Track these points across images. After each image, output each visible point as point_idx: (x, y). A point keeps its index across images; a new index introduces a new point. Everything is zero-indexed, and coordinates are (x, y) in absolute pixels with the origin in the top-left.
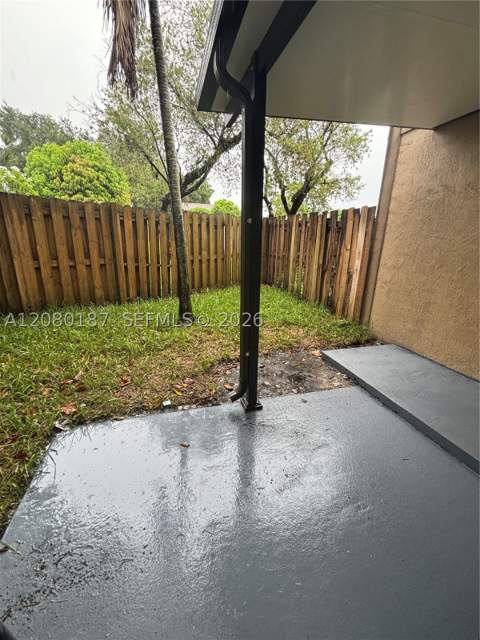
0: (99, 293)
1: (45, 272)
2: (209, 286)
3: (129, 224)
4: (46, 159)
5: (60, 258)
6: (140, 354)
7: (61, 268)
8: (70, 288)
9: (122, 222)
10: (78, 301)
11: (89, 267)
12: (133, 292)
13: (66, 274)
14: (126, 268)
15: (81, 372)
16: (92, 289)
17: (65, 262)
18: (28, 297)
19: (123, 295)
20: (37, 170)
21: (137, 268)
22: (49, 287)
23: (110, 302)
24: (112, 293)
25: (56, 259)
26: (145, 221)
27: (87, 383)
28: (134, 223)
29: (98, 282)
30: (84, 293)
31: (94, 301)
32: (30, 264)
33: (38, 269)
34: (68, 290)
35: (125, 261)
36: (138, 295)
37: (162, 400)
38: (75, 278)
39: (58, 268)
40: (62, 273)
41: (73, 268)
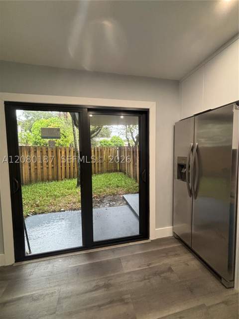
0: (50, 177)
1: (32, 170)
2: (95, 174)
3: (63, 152)
4: (40, 125)
5: (38, 165)
6: (59, 197)
7: (38, 168)
8: (40, 176)
9: (61, 152)
10: (43, 180)
11: (48, 168)
12: (63, 177)
13: (39, 171)
14: (61, 168)
15: (38, 202)
16: (48, 175)
17: (39, 166)
18: (25, 179)
19: (60, 178)
20: (36, 129)
21: (65, 168)
22: (33, 175)
23: (54, 180)
24: (55, 177)
25: (37, 165)
26: (70, 151)
27: (40, 204)
28: (65, 152)
29: (50, 173)
30: (45, 177)
31: (48, 180)
32: (28, 167)
33: (30, 169)
34: (39, 176)
35: (61, 165)
36: (66, 177)
37: (61, 209)
38: (42, 172)
39: (37, 169)
40: (38, 170)
41: (42, 168)
